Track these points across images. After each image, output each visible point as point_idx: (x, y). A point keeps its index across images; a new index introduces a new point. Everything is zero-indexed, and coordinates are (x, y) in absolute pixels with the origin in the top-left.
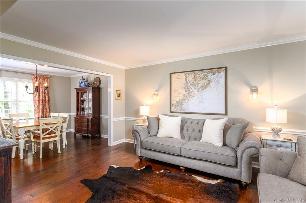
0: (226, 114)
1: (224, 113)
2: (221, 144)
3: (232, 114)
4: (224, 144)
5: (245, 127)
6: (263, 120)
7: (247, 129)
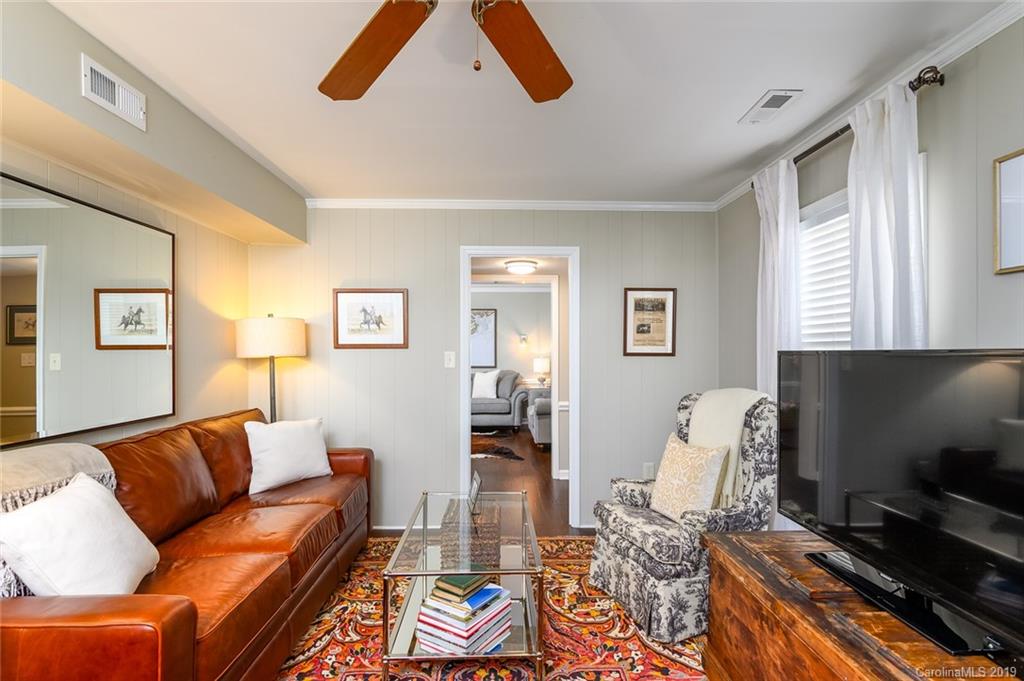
0: (495, 367)
1: (493, 365)
2: (495, 397)
3: (502, 366)
4: (498, 397)
5: (516, 378)
6: (531, 372)
7: (518, 381)
